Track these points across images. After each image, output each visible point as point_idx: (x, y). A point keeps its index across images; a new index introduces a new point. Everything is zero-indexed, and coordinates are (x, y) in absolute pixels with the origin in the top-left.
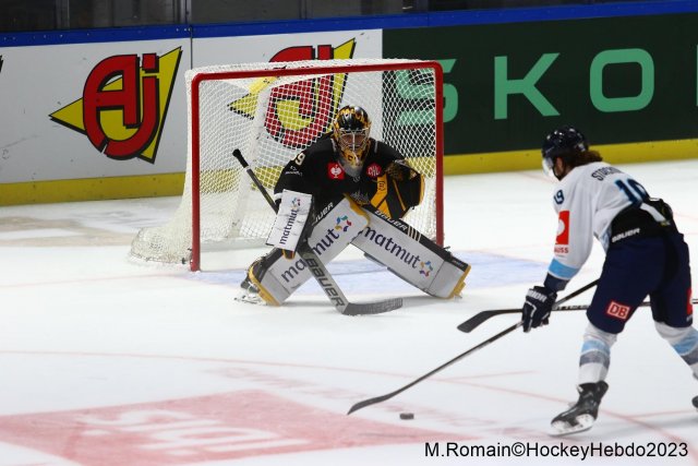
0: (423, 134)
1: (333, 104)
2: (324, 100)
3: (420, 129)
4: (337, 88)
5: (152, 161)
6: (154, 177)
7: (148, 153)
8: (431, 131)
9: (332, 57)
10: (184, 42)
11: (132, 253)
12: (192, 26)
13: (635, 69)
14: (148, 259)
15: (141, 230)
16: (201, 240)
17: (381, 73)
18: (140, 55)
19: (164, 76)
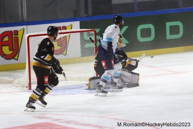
0: (91, 50)
1: (66, 42)
2: (64, 41)
3: (90, 48)
4: (68, 38)
5: (17, 60)
6: (18, 64)
7: (16, 58)
8: (93, 49)
9: (66, 29)
10: (25, 27)
11: (12, 85)
12: (27, 22)
13: (149, 30)
14: (17, 87)
15: (15, 79)
16: (32, 81)
17: (79, 33)
18: (13, 31)
19: (20, 36)
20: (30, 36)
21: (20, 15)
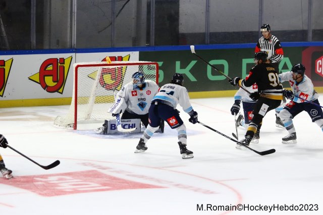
2: (119, 74)
4: (124, 71)
5: (62, 93)
6: (62, 98)
7: (60, 91)
9: (122, 60)
10: (73, 54)
11: (54, 124)
12: (76, 49)
13: (222, 66)
14: (59, 126)
15: (58, 116)
16: (78, 120)
17: (138, 66)
18: (58, 58)
19: (66, 66)
20: (78, 66)
21: (69, 40)
